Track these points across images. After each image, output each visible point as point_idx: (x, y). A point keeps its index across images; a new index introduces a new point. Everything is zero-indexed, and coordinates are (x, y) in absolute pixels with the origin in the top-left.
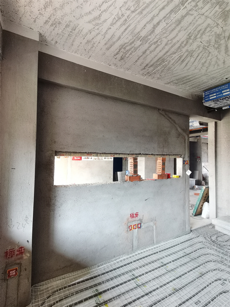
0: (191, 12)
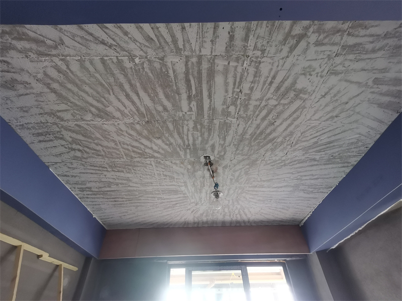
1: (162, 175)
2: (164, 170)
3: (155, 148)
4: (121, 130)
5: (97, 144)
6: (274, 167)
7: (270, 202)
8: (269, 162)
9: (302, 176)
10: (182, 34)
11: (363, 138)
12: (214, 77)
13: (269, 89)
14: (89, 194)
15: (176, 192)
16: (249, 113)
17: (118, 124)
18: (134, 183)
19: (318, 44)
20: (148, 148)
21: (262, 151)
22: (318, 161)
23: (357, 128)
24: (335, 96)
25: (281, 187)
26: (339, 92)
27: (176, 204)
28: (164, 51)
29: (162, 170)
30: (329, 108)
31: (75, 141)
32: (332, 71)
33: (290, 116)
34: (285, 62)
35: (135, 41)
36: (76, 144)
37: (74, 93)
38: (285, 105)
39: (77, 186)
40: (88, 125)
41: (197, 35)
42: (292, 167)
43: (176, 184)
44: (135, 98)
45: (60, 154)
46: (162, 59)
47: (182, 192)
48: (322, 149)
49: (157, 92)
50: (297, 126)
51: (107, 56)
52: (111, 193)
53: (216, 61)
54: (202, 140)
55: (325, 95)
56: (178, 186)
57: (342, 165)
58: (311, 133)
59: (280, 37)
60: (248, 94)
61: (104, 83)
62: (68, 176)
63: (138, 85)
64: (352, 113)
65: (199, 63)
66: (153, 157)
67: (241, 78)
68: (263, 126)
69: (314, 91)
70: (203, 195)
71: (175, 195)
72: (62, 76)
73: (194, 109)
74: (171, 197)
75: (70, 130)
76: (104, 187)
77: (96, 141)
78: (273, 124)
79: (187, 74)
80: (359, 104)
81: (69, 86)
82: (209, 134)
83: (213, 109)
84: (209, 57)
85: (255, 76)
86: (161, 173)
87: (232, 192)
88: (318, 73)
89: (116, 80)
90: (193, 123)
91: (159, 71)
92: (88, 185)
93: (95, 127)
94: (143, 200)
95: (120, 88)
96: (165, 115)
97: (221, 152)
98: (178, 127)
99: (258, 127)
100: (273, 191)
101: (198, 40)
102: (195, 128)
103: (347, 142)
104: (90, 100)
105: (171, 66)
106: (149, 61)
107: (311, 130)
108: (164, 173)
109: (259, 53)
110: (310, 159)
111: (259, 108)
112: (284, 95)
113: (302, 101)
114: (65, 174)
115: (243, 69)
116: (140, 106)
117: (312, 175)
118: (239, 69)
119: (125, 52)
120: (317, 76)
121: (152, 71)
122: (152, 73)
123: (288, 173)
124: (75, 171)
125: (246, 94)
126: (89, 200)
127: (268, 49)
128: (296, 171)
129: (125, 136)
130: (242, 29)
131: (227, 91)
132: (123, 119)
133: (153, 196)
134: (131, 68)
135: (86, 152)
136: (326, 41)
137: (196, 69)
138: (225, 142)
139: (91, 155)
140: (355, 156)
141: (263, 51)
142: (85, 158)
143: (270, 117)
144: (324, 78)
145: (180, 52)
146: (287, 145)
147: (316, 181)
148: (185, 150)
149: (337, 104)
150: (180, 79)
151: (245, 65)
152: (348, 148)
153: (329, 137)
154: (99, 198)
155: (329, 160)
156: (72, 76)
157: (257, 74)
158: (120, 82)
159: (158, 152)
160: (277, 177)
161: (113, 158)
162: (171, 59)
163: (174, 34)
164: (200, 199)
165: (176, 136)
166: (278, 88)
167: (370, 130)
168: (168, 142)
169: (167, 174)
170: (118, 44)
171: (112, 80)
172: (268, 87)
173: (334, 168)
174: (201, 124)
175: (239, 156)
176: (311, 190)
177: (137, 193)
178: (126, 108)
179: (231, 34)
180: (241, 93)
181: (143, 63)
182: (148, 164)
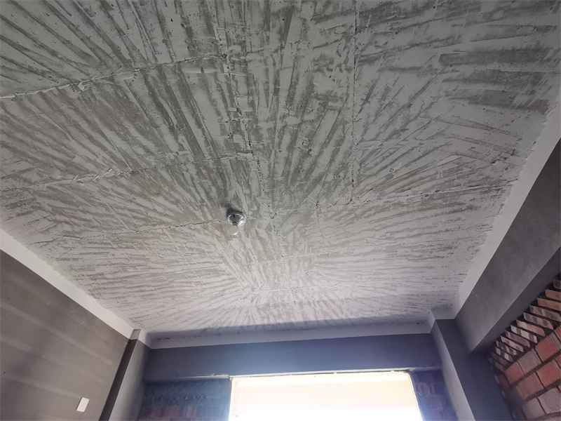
0: (328, 245)
1: (186, 248)
2: (185, 241)
3: (160, 209)
4: (105, 189)
5: (85, 212)
6: (342, 221)
7: (361, 278)
8: (329, 214)
9: (392, 233)
10: (122, 39)
11: (466, 159)
12: (191, 94)
13: (277, 100)
14: (104, 284)
15: (216, 272)
16: (266, 142)
17: (97, 180)
18: (153, 262)
19: (319, 18)
20: (151, 210)
21: (311, 198)
22: (407, 206)
23: (447, 144)
24: (384, 98)
25: (368, 253)
26: (387, 90)
27: (224, 290)
28: (108, 68)
29: (183, 240)
30: (384, 118)
31: (56, 211)
32: (362, 59)
33: (329, 138)
34: (282, 57)
35: (69, 61)
36: (60, 214)
37: (28, 145)
38: (312, 122)
39: (85, 273)
40: (61, 185)
41: (142, 37)
42: (370, 220)
43: (210, 260)
44: (101, 140)
45: (47, 230)
46: (111, 79)
47: (224, 271)
48: (404, 186)
49: (127, 129)
50: (348, 154)
51: (45, 89)
52: (131, 279)
53: (184, 70)
54: (217, 191)
55: (368, 98)
56: (215, 262)
57: (451, 209)
58: (375, 162)
59: (258, 19)
60: (250, 113)
61: (56, 125)
62: (69, 260)
63: (97, 120)
64: (426, 120)
65: (162, 76)
66: (162, 223)
67: (230, 91)
68: (295, 159)
69: (348, 95)
70: (256, 274)
71: (216, 276)
72: (4, 123)
73: (186, 145)
74: (212, 280)
75: (44, 196)
76: (119, 271)
77: (81, 208)
78: (308, 154)
79: (153, 95)
80: (432, 103)
81: (19, 136)
82: (224, 182)
83: (211, 143)
84: (172, 65)
85: (248, 85)
86: (184, 245)
87: (295, 267)
88: (339, 66)
89: (68, 118)
90: (193, 166)
91: (115, 96)
92: (98, 270)
93: (71, 187)
94: (177, 287)
95: (77, 128)
96: (151, 159)
97: (252, 207)
98: (176, 175)
99: (288, 161)
100: (357, 262)
101: (146, 43)
102: (199, 173)
103: (441, 170)
104: (49, 150)
105: (127, 88)
106: (97, 85)
107: (373, 157)
108: (188, 245)
109: (237, 49)
110: (394, 204)
111: (277, 133)
112: (304, 107)
113: (337, 113)
114: (64, 256)
115: (226, 76)
116: (113, 152)
117: (409, 230)
118: (222, 78)
119: (63, 79)
120: (341, 70)
121: (106, 98)
122: (107, 101)
123: (367, 230)
124: (73, 252)
125: (248, 115)
126: (107, 291)
127: (248, 40)
128: (380, 225)
129: (113, 196)
130: (198, 17)
131: (218, 113)
132: (100, 171)
133: (186, 280)
134: (79, 98)
135: (75, 224)
136: (329, 11)
137: (162, 86)
138: (250, 190)
139: (82, 228)
140: (465, 192)
141: (243, 44)
142: (78, 233)
143: (299, 144)
144: (353, 73)
145: (130, 65)
146: (346, 185)
147: (419, 239)
148: (200, 207)
149: (393, 110)
150: (147, 104)
151: (226, 70)
152: (447, 179)
153: (406, 166)
154: (119, 288)
155: (424, 203)
156: (17, 122)
157: (249, 80)
158: (73, 120)
159: (166, 215)
160: (353, 238)
161: (112, 229)
162: (123, 77)
163: (112, 42)
164: (255, 280)
165: (180, 189)
166: (290, 98)
167: (474, 145)
168: (172, 200)
169: (193, 247)
170: (51, 70)
171: (63, 119)
172: (275, 97)
173: (438, 215)
174: (206, 167)
175: (281, 209)
176: (418, 254)
177: (165, 278)
178: (96, 156)
179: (186, 26)
180: (240, 113)
181: (90, 90)
182: (160, 234)
